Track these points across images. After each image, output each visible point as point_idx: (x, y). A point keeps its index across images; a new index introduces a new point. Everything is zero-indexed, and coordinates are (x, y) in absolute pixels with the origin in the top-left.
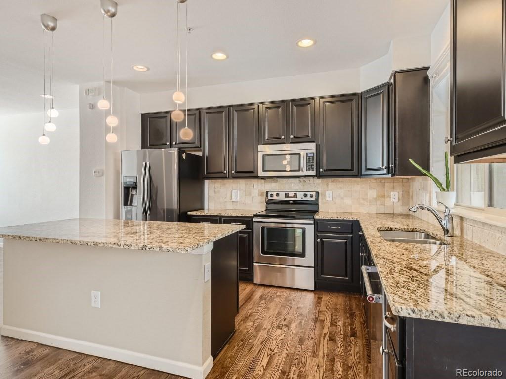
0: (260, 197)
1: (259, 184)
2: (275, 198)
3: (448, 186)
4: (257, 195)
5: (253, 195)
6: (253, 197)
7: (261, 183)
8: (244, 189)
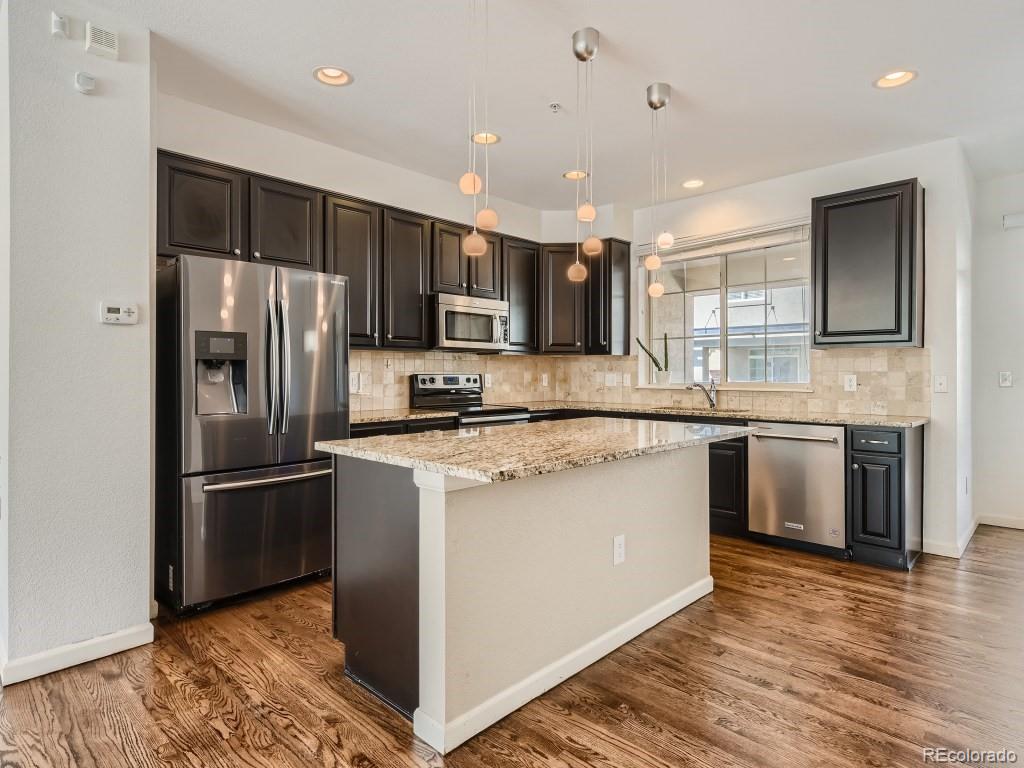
0: (397, 386)
1: (396, 361)
2: (429, 386)
3: (666, 367)
4: (393, 381)
5: (385, 382)
6: (385, 386)
7: (399, 359)
8: (370, 370)
